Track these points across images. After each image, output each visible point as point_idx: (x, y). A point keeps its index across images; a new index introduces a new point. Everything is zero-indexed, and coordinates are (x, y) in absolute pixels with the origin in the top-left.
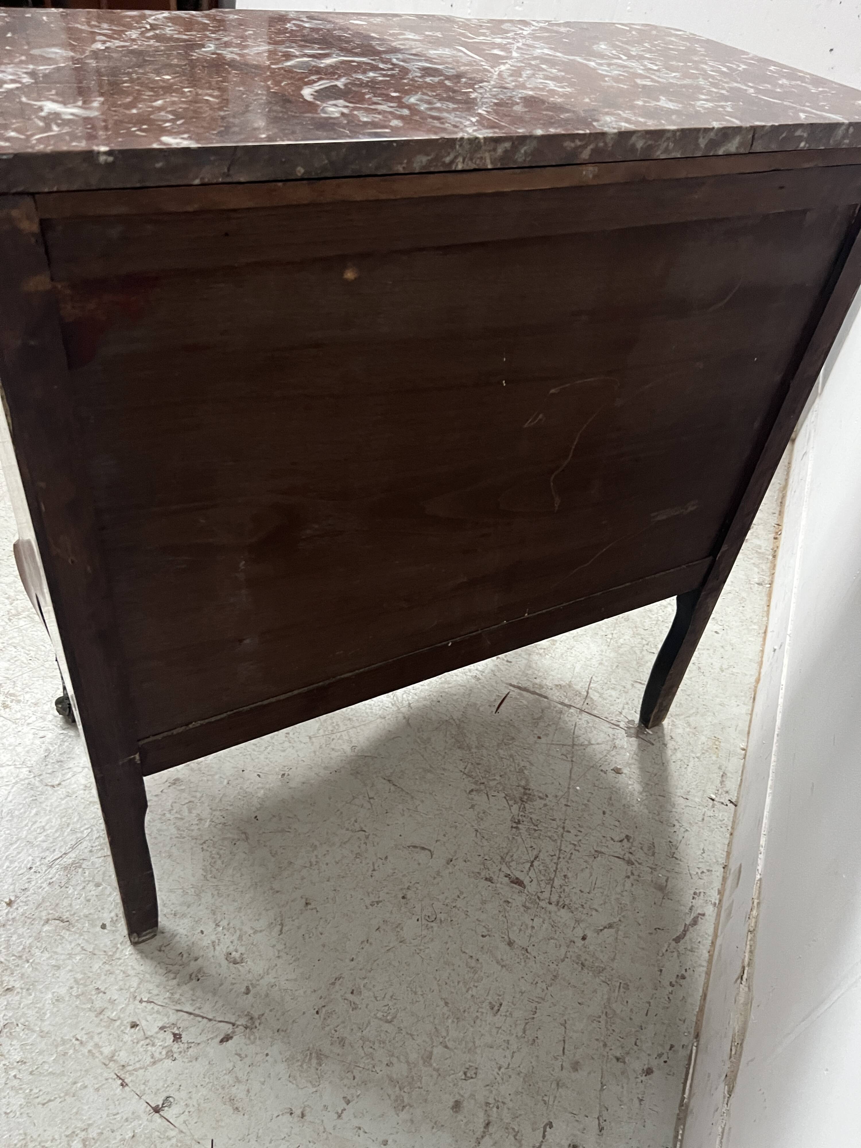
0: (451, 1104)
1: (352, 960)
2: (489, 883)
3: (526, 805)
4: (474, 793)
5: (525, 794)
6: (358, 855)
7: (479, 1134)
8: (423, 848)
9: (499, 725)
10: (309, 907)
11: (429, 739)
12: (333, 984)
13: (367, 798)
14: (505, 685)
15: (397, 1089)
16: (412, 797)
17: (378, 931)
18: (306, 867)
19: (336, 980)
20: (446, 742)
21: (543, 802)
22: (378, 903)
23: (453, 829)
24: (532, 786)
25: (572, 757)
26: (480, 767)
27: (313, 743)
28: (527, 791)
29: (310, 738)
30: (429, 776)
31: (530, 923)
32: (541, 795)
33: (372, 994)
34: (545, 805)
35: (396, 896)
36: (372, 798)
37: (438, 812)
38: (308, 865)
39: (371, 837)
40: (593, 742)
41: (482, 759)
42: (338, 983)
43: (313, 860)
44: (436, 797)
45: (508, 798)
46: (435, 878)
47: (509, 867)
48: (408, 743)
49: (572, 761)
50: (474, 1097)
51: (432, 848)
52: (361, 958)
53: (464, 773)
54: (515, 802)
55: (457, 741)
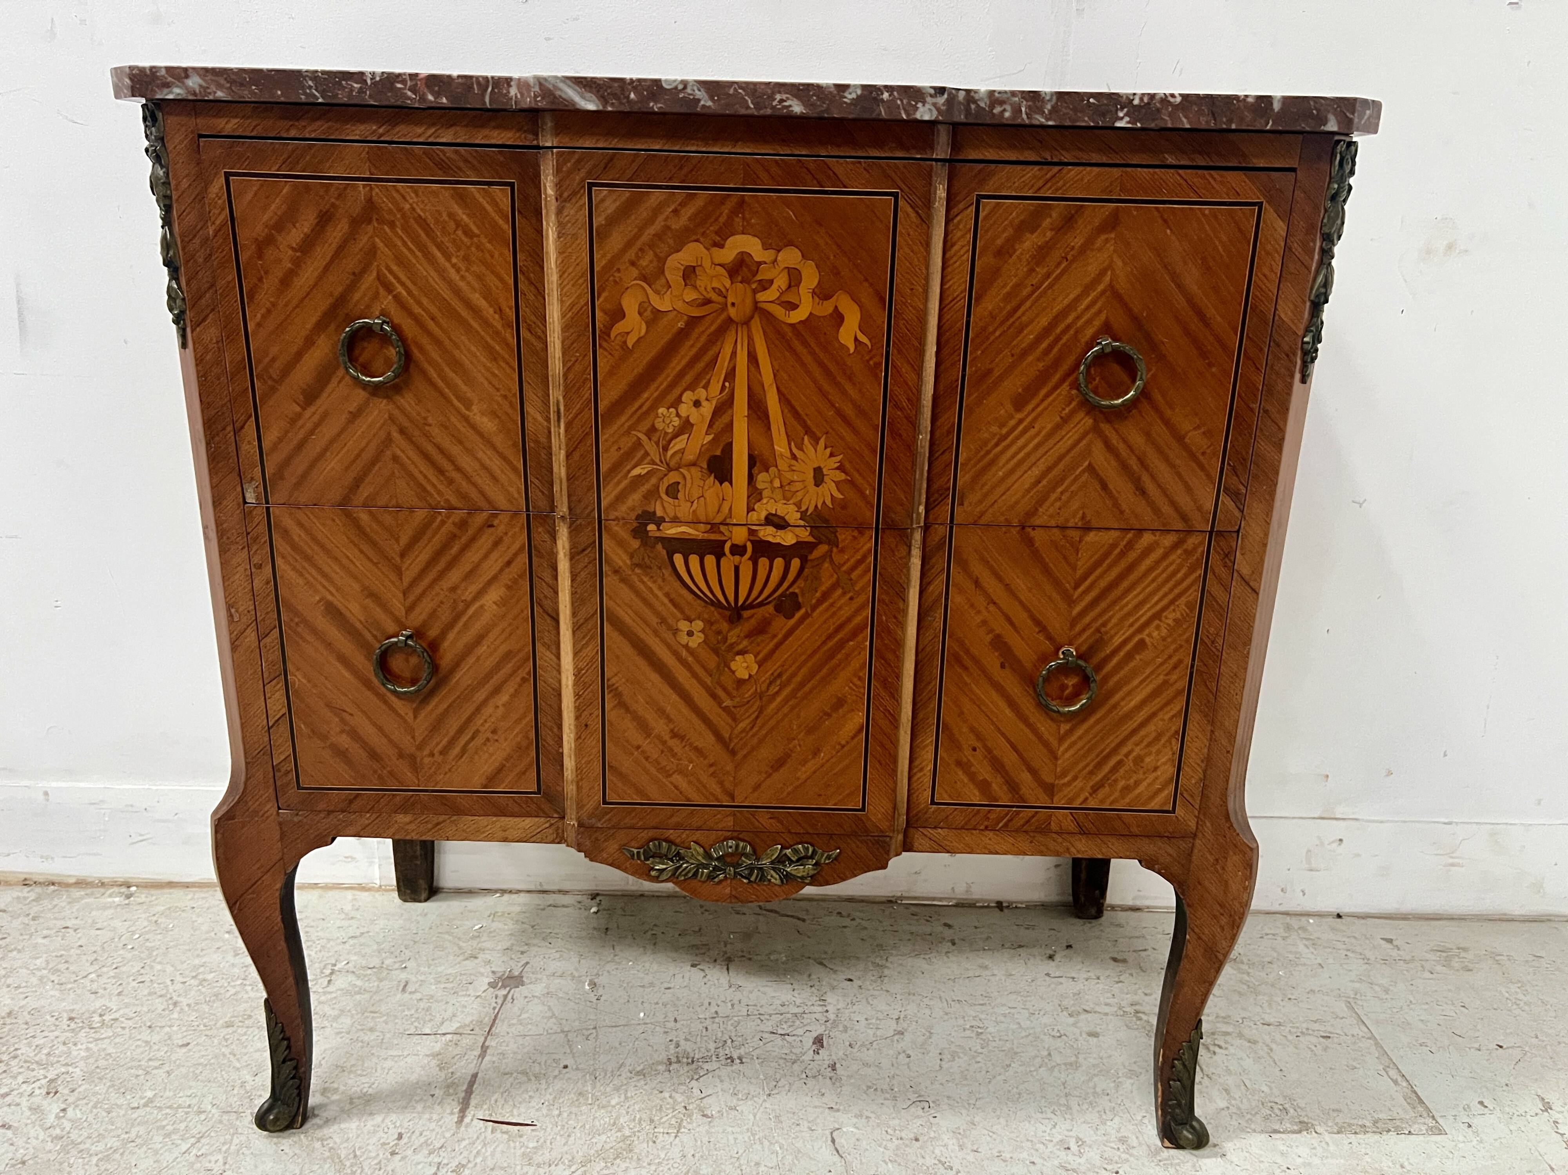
0: (1095, 1039)
2: (838, 1066)
3: (697, 1056)
4: (709, 1113)
5: (679, 1062)
7: (1099, 1015)
8: (833, 1141)
9: (559, 1115)
12: (1074, 1170)
14: (463, 1129)
17: (979, 1150)
21: (682, 1043)
23: (782, 1119)
24: (663, 1057)
25: (588, 1029)
26: (656, 1118)
28: (674, 1059)
31: (863, 1022)
32: (672, 1047)
33: (1054, 1131)
34: (686, 1040)
35: (921, 1148)
37: (766, 1143)
40: (549, 1014)
41: (640, 1119)
42: (1069, 1167)
44: (741, 1152)
45: (696, 1077)
46: (867, 1117)
47: (803, 1054)
49: (595, 1028)
50: (1074, 1025)
51: (828, 1132)
52: (1024, 1155)
53: (678, 1132)
54: (698, 1068)
55: (618, 1157)
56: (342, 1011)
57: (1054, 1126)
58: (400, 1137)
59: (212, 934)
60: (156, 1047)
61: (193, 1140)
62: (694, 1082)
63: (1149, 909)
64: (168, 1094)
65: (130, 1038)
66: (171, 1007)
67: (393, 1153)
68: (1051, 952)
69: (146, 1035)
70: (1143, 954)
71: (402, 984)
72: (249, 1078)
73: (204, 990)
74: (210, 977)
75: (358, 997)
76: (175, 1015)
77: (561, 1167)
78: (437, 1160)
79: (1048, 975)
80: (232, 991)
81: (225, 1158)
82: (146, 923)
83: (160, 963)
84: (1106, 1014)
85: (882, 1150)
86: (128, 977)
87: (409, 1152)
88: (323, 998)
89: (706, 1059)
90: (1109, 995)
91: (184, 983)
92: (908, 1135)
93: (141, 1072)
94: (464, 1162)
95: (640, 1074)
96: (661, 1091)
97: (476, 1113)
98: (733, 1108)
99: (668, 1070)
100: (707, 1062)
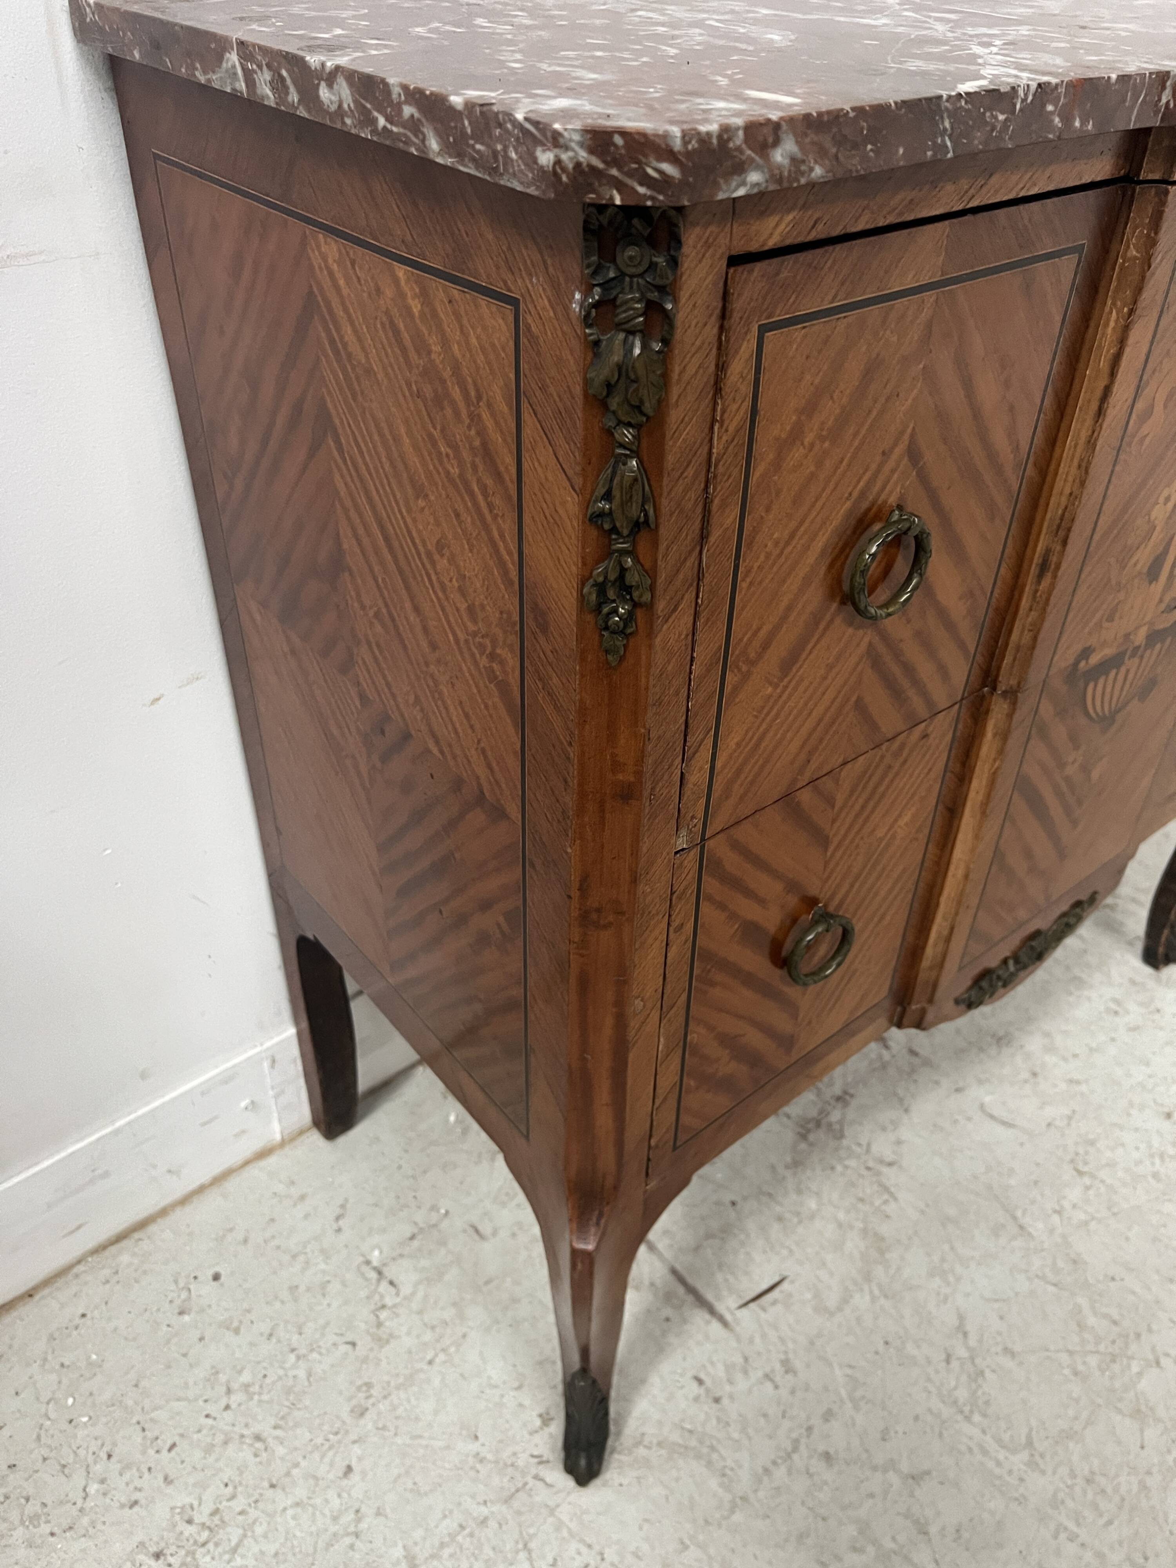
4: (889, 1160)
5: (809, 1131)
6: (1092, 1143)
8: (992, 1117)
9: (791, 1252)
10: (1166, 1110)
11: (931, 1274)
14: (738, 1329)
16: (990, 1188)
22: (1071, 1082)
23: (940, 1125)
24: (792, 1137)
26: (861, 1195)
27: (1153, 1349)
28: (804, 1131)
29: (1158, 1363)
30: (952, 1211)
32: (787, 1120)
33: (1094, 1004)
35: (1045, 1079)
36: (1055, 1211)
37: (957, 1155)
39: (1068, 1160)
41: (852, 1205)
43: (1157, 1161)
44: (952, 1176)
45: (838, 1135)
46: (986, 1080)
47: (880, 1057)
48: (972, 1282)
51: (981, 1113)
53: (891, 1194)
54: (830, 1125)
55: (882, 1252)
56: (454, 1304)
57: (1090, 1000)
58: (700, 1381)
59: (165, 1328)
60: (318, 1501)
61: (522, 1555)
62: (845, 1142)
64: (418, 1534)
65: (271, 1515)
66: (259, 1445)
67: (717, 1400)
69: (282, 1500)
71: (471, 1231)
72: (474, 1447)
73: (265, 1397)
74: (246, 1378)
75: (447, 1278)
76: (281, 1451)
77: (857, 1296)
78: (760, 1374)
80: (302, 1374)
81: (582, 1541)
82: (54, 1377)
83: (155, 1409)
85: (1027, 1100)
86: (144, 1453)
87: (728, 1388)
88: (415, 1306)
89: (826, 1113)
91: (227, 1407)
92: (1025, 1075)
93: (348, 1540)
94: (783, 1357)
95: (797, 1164)
96: (833, 1168)
97: (727, 1305)
98: (899, 1142)
99: (811, 1145)
100: (828, 1114)
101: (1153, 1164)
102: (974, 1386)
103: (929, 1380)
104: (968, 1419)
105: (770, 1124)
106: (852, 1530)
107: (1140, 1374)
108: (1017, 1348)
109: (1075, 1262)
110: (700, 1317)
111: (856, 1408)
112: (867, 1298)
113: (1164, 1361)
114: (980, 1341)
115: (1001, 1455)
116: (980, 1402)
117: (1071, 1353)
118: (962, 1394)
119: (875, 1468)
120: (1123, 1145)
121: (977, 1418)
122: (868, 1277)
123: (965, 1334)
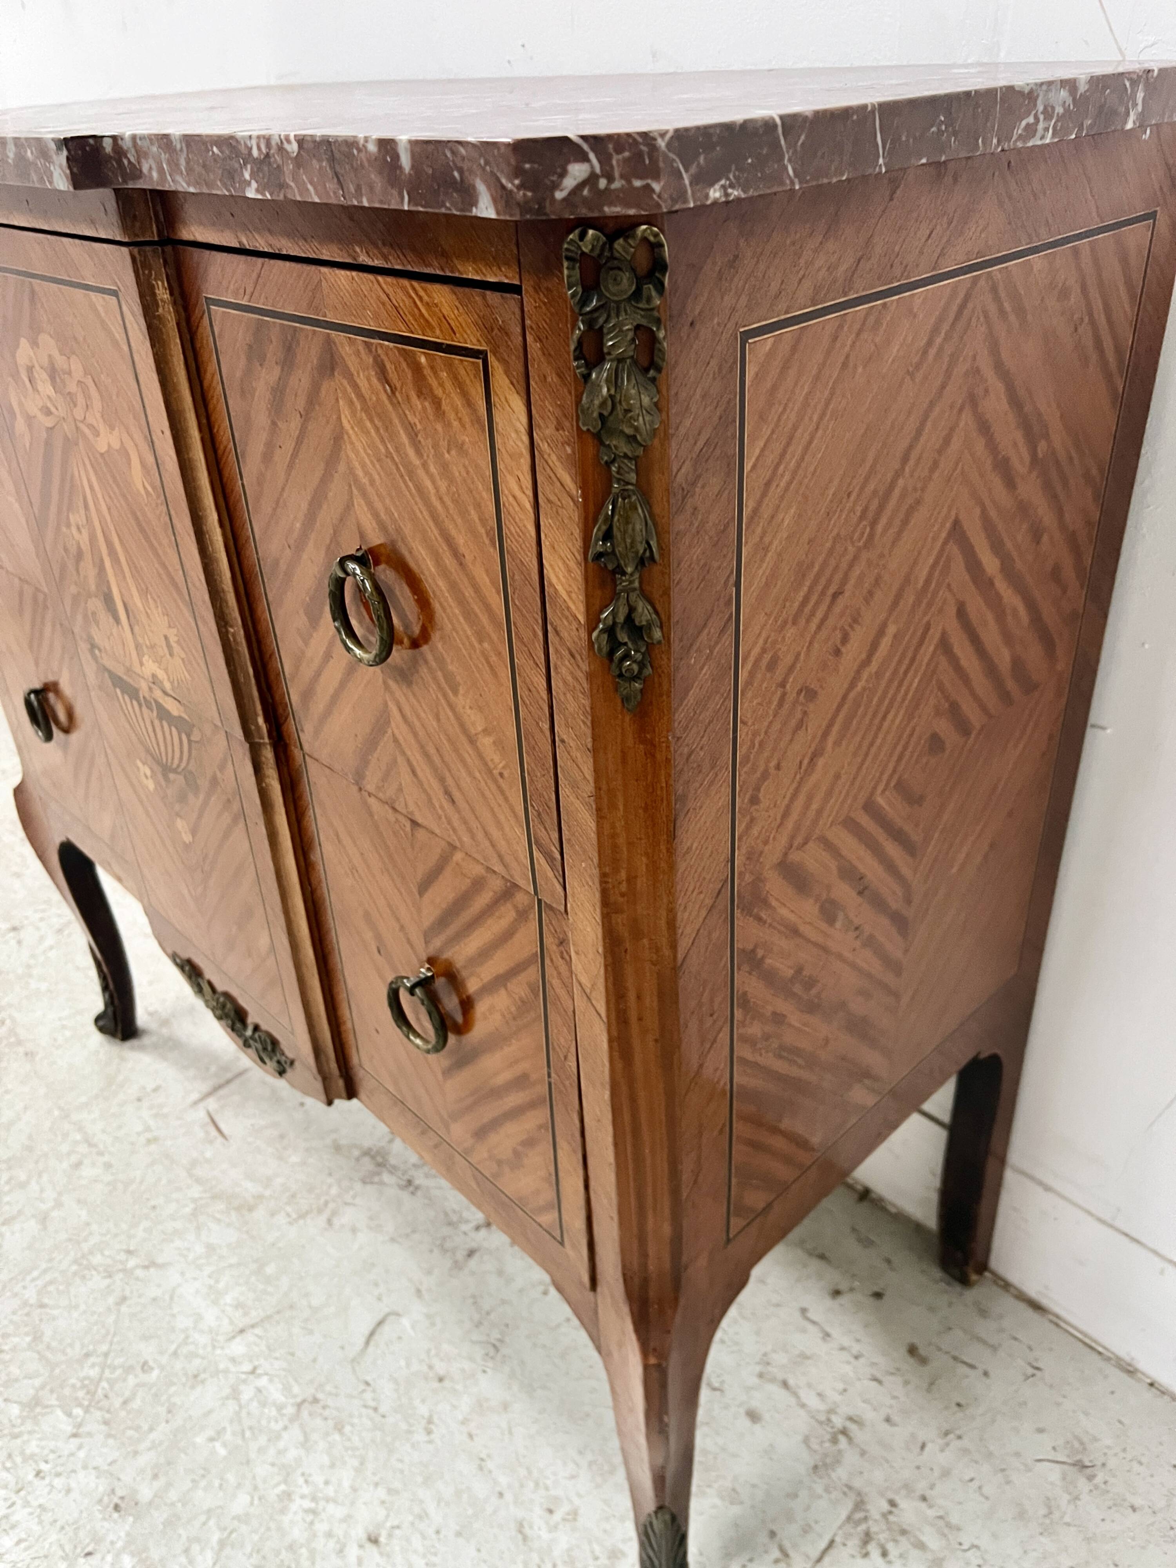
0: (747, 1422)
1: (501, 1495)
2: (477, 1255)
3: (391, 1163)
4: (335, 1220)
5: (373, 1158)
6: (339, 1428)
7: (792, 1401)
8: (380, 1323)
9: (250, 1143)
10: (382, 1539)
12: (525, 1538)
13: (251, 1377)
14: (190, 1110)
15: (708, 1490)
16: (291, 1307)
17: (475, 1438)
18: (312, 1523)
19: (520, 1532)
20: (229, 1225)
22: (430, 1421)
23: (374, 1270)
24: (367, 1143)
26: (298, 1196)
27: (90, 1434)
28: (371, 1154)
29: (75, 1435)
30: (270, 1270)
33: (565, 1481)
35: (434, 1391)
36: (255, 1368)
38: (310, 1518)
39: (320, 1396)
41: (289, 1188)
42: (527, 1530)
43: (307, 1504)
44: (310, 1273)
45: (367, 1180)
46: (434, 1324)
47: (467, 1221)
48: (195, 1279)
50: (748, 1389)
51: (387, 1310)
52: (503, 1480)
53: (296, 1220)
54: (379, 1174)
55: (238, 1209)
57: (573, 1477)
58: (156, 1089)
62: (358, 1186)
63: (1057, 1321)
67: (139, 1099)
68: (843, 1287)
70: (965, 1370)
79: (804, 1311)
84: (803, 1406)
85: (403, 1363)
89: (394, 1169)
90: (840, 1386)
92: (441, 1368)
95: (337, 1148)
96: (330, 1174)
97: (212, 1104)
98: (354, 1230)
99: (357, 1160)
100: (391, 1173)
101: (303, 1497)
102: (101, 1269)
103: (116, 1235)
104: (75, 1262)
105: (382, 1129)
106: (23, 1177)
107: (69, 1415)
108: (124, 1309)
109: (196, 1376)
110: (205, 1087)
111: (109, 1184)
112: (197, 1195)
113: (75, 1441)
114: (137, 1279)
115: (40, 1283)
116: (86, 1272)
117: (106, 1355)
118: (97, 1259)
119: (60, 1194)
120: (333, 1466)
121: (74, 1268)
122: (215, 1197)
123: (146, 1267)
